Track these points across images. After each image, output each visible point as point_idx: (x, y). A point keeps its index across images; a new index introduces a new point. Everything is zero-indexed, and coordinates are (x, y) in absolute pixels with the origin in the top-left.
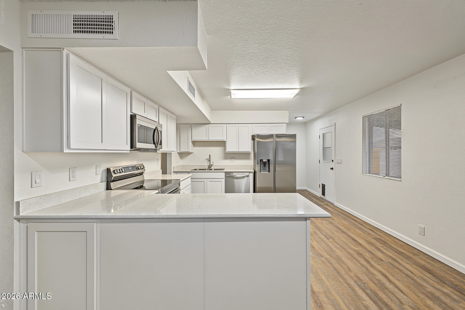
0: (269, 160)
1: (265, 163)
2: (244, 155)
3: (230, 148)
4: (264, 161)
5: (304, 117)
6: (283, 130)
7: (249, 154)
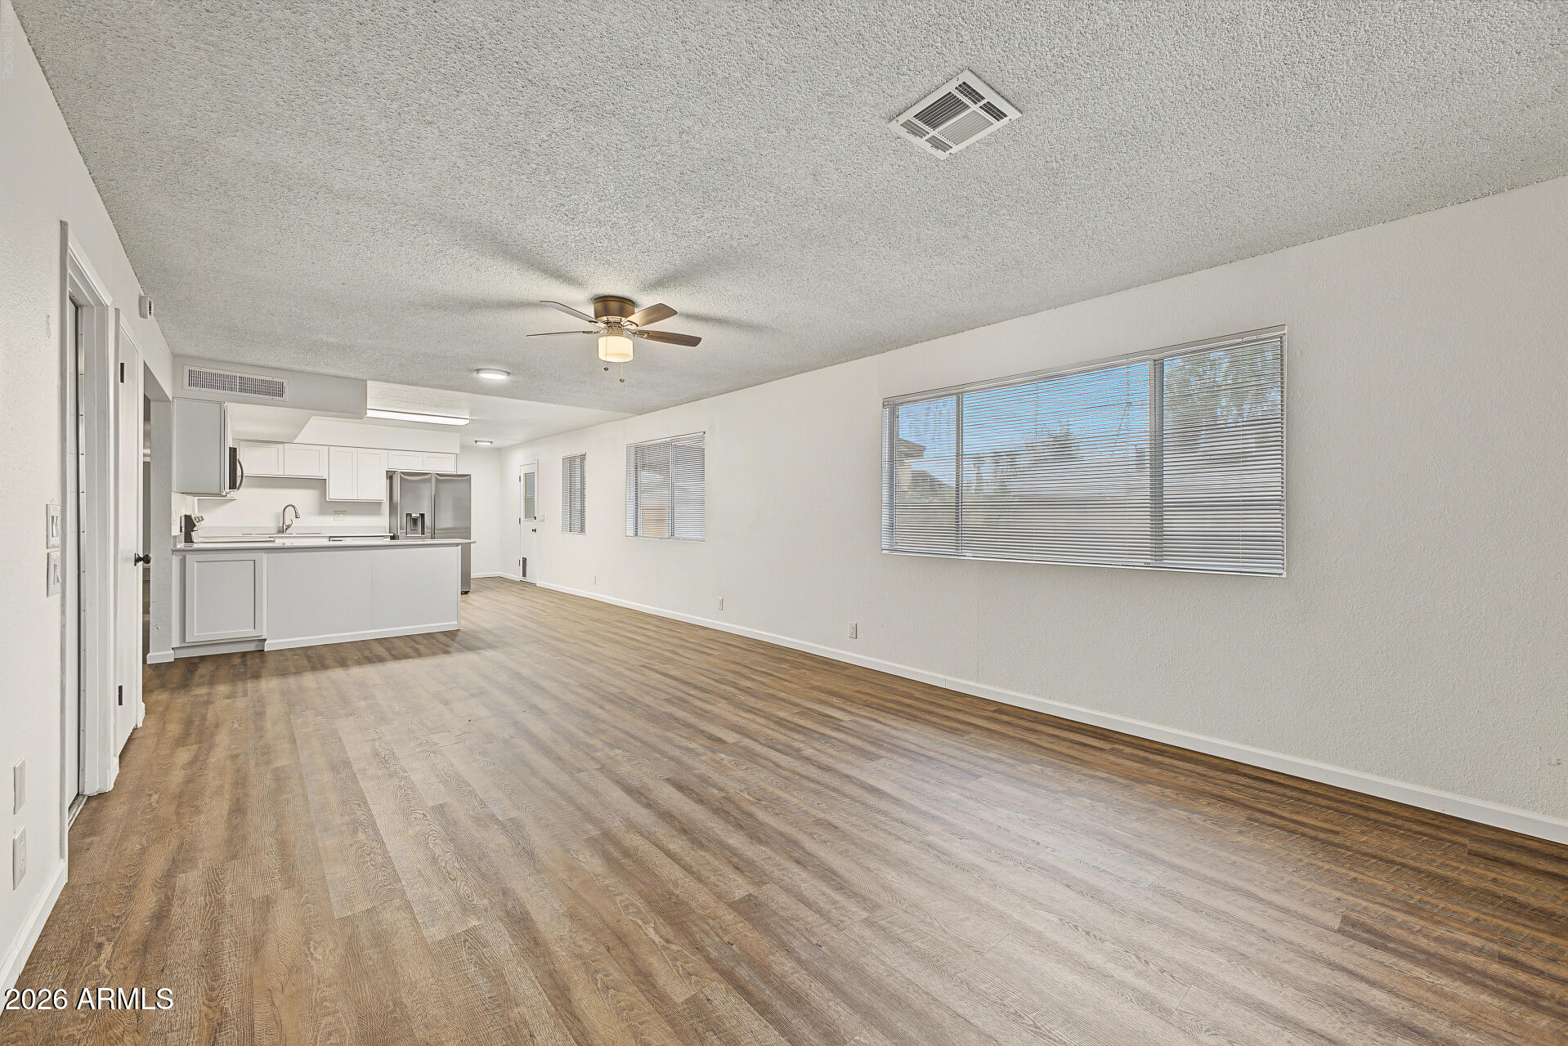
0: (422, 515)
1: (415, 521)
2: (371, 507)
3: (335, 493)
4: (413, 515)
5: (491, 442)
6: (448, 467)
7: (379, 504)
